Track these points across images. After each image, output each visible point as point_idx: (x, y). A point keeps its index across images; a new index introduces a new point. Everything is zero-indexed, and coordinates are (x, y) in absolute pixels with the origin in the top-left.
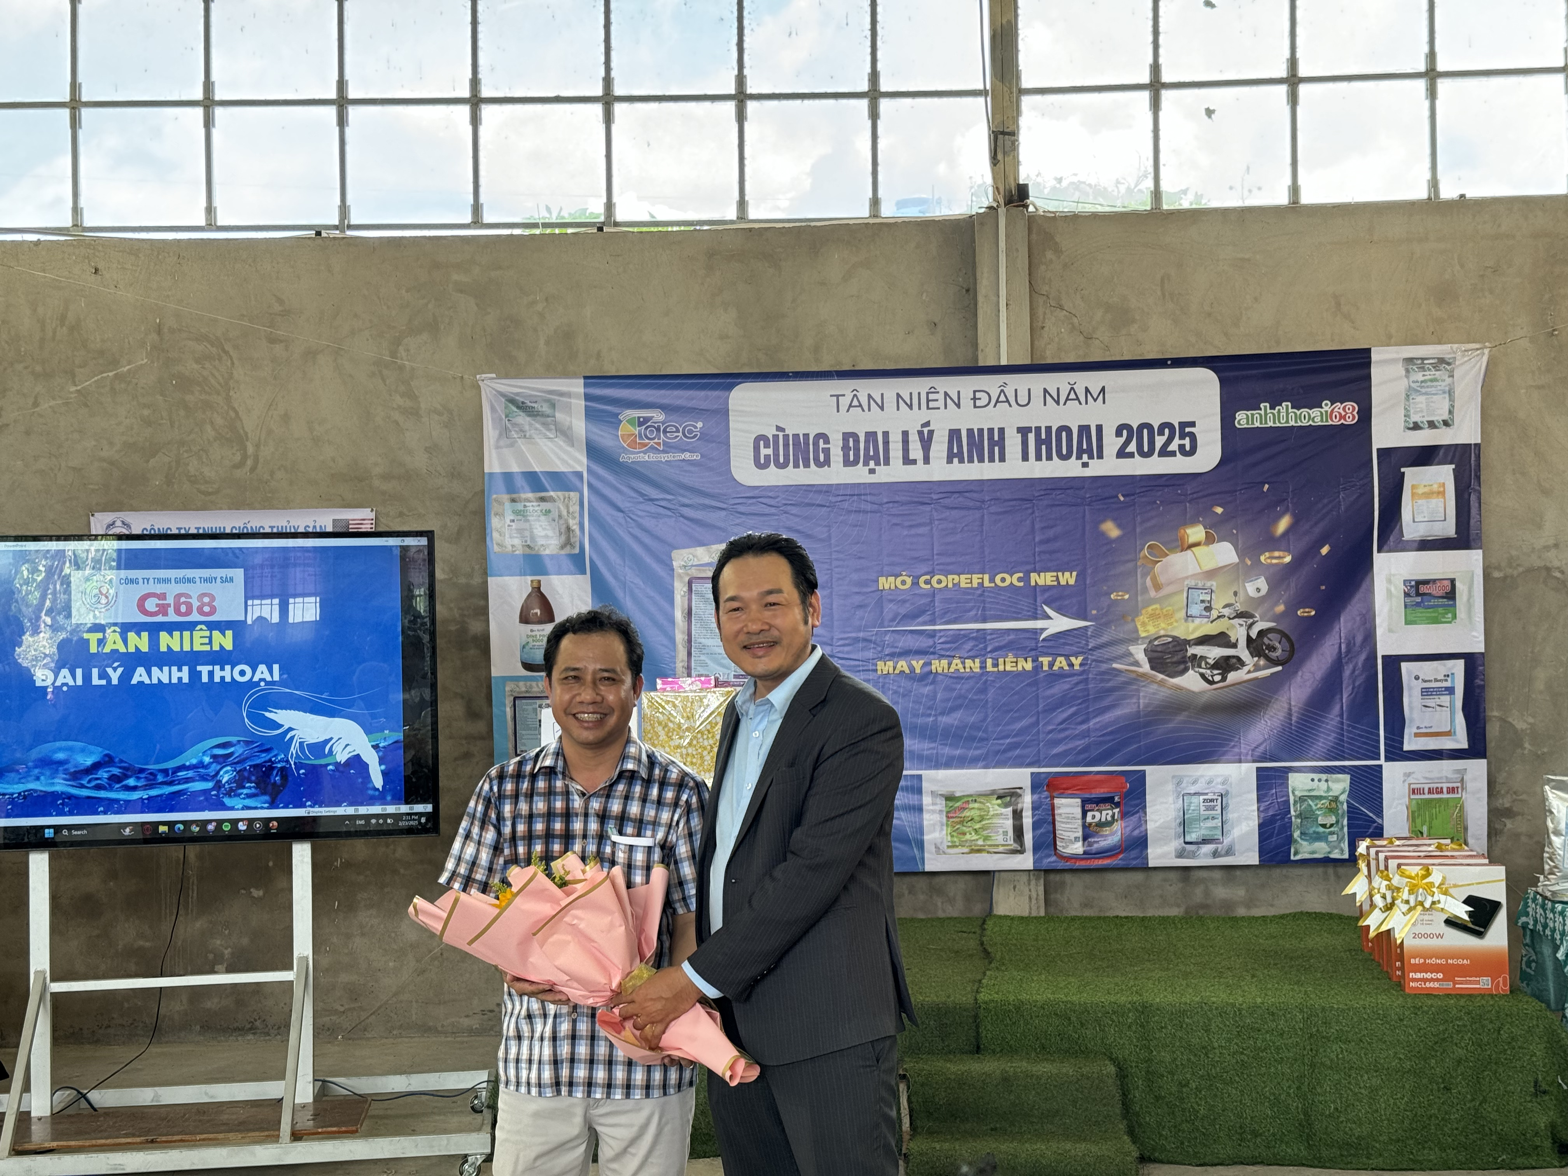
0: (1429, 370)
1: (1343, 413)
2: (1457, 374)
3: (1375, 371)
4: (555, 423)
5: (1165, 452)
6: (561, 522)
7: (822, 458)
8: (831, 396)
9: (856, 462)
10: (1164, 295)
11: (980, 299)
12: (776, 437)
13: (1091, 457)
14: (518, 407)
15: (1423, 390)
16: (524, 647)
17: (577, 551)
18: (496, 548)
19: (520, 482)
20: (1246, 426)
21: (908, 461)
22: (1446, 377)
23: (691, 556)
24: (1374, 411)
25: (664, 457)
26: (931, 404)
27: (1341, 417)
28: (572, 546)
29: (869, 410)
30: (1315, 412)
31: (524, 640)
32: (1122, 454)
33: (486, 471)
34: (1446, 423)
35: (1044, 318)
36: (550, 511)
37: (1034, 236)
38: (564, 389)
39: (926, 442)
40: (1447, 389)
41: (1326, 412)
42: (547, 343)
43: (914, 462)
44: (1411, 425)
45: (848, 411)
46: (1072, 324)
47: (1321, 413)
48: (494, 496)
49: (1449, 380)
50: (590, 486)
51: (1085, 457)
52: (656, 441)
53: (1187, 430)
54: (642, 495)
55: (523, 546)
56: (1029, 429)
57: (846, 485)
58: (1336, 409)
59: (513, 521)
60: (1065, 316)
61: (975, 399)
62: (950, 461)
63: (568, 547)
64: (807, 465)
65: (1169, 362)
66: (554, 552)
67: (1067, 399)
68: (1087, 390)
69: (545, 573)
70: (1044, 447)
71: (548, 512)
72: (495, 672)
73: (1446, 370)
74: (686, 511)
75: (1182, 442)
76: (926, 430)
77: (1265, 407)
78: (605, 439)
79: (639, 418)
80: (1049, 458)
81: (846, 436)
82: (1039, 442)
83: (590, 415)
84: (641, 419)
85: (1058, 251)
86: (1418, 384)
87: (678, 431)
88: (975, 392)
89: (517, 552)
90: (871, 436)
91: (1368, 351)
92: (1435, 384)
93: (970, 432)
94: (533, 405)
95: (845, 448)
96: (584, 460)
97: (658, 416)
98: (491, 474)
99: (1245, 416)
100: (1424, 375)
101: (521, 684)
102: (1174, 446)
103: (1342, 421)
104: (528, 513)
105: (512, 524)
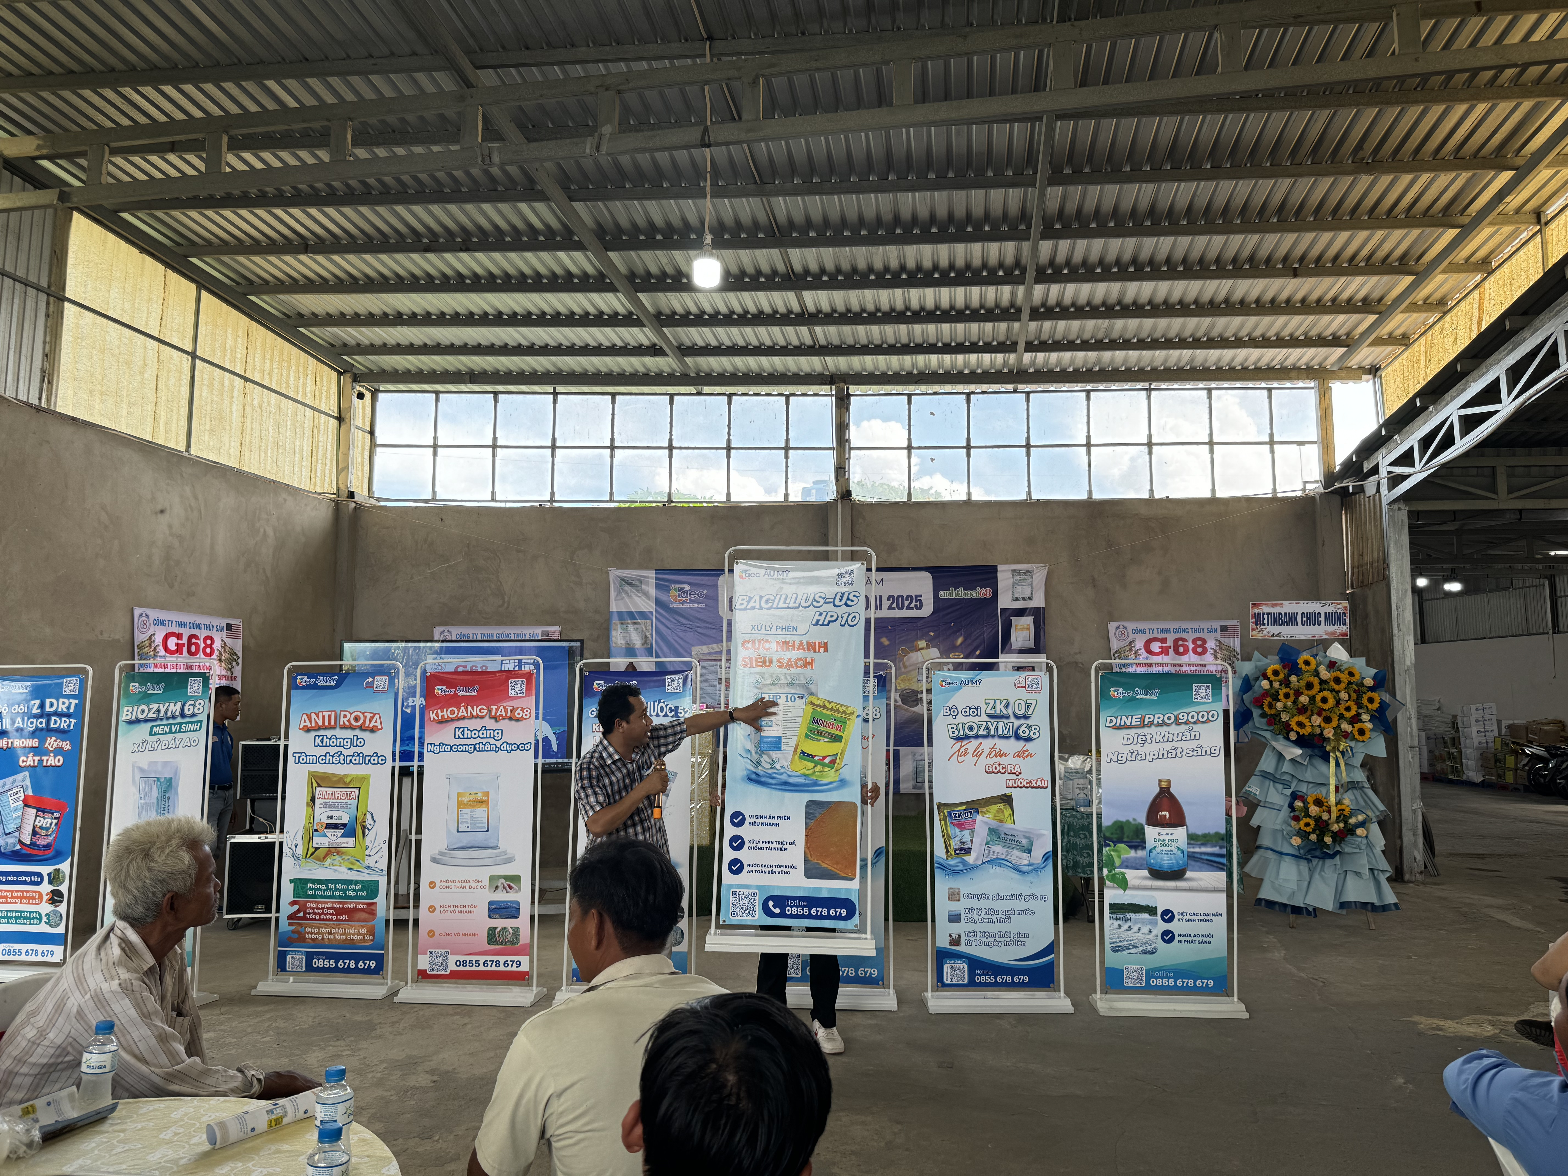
0: (1023, 575)
2: (1034, 577)
3: (999, 575)
4: (642, 590)
5: (908, 608)
6: (643, 633)
10: (910, 539)
11: (830, 539)
13: (876, 609)
14: (625, 583)
17: (650, 646)
18: (614, 645)
19: (626, 616)
22: (1030, 578)
23: (700, 649)
24: (999, 592)
25: (689, 606)
28: (648, 645)
30: (973, 592)
32: (890, 608)
33: (610, 610)
34: (1030, 598)
37: (854, 512)
38: (646, 575)
40: (1030, 583)
42: (641, 556)
44: (1015, 599)
48: (614, 621)
49: (1031, 580)
50: (656, 617)
53: (918, 598)
54: (679, 622)
55: (626, 644)
63: (646, 645)
65: (910, 569)
66: (640, 647)
68: (875, 580)
69: (636, 655)
71: (637, 629)
73: (1030, 575)
74: (699, 630)
75: (916, 604)
78: (663, 597)
83: (657, 586)
85: (864, 518)
86: (1018, 581)
89: (623, 647)
91: (997, 566)
92: (1025, 581)
94: (632, 581)
96: (654, 606)
98: (612, 612)
100: (1020, 577)
102: (912, 605)
104: (628, 629)
105: (621, 634)
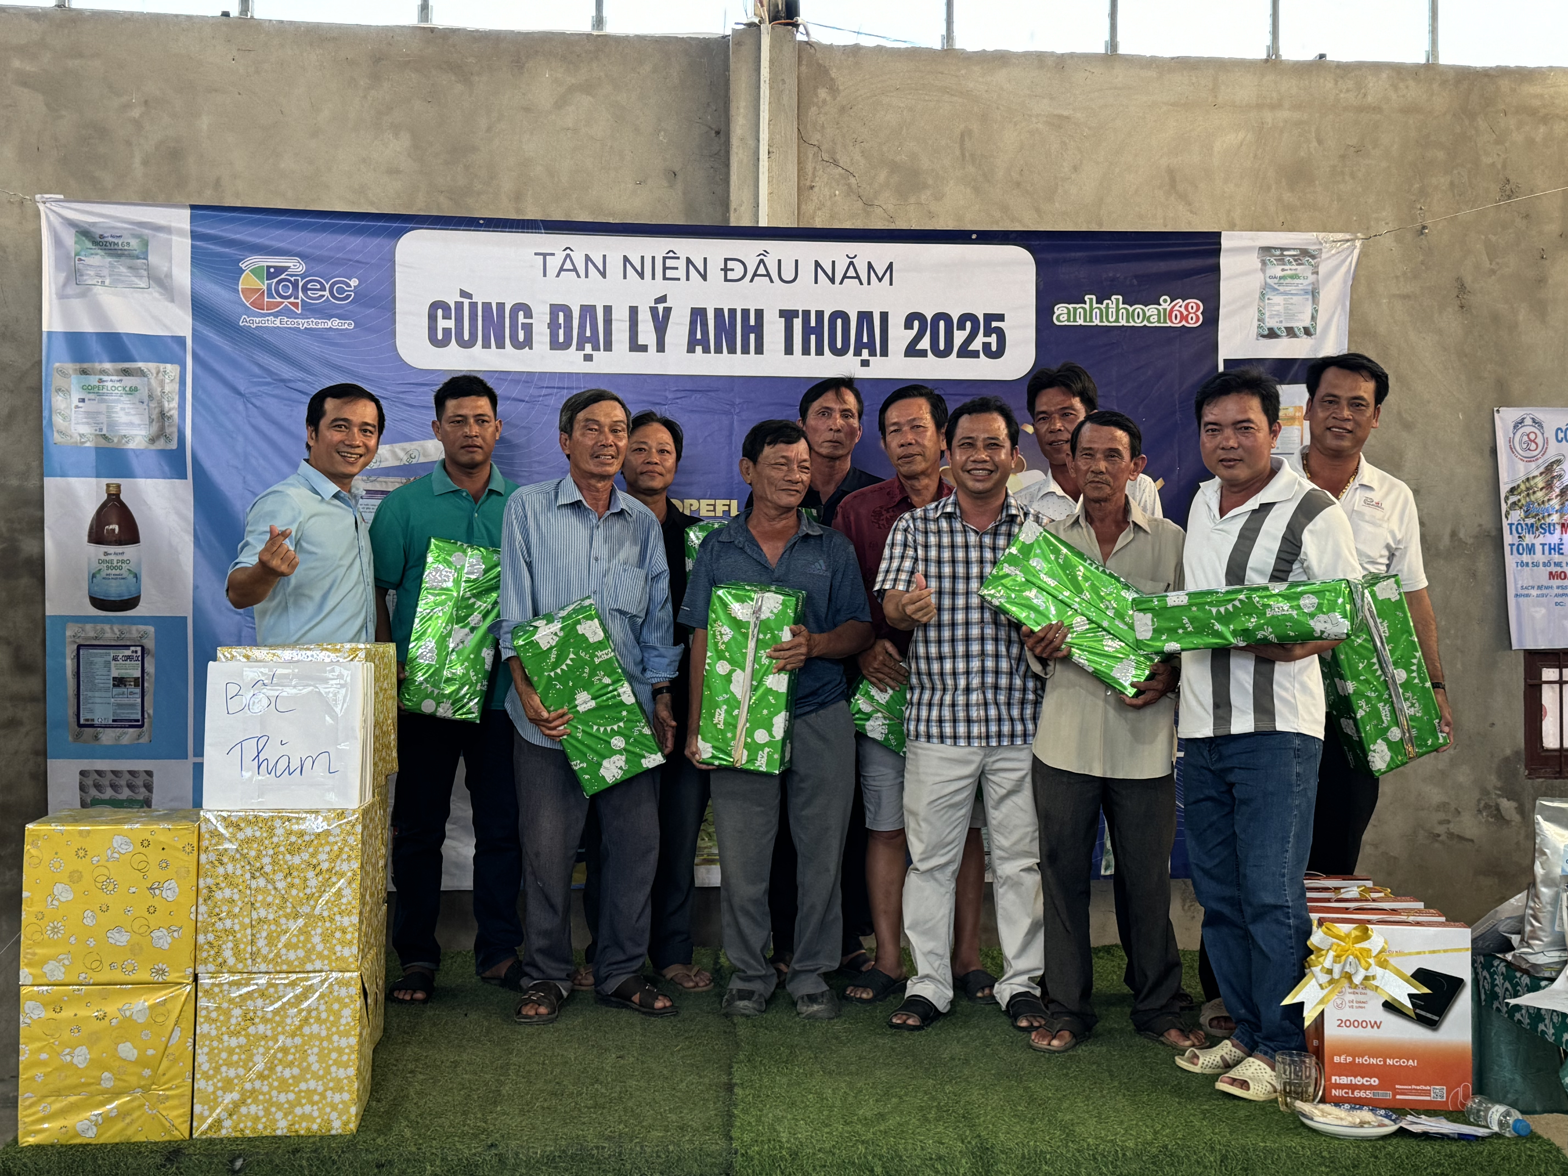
0: (1290, 263)
1: (1185, 313)
2: (1322, 270)
3: (1226, 262)
4: (148, 268)
5: (965, 352)
6: (152, 405)
7: (521, 336)
8: (536, 254)
9: (566, 345)
10: (963, 155)
11: (735, 141)
12: (459, 306)
13: (873, 353)
14: (95, 243)
15: (1281, 289)
16: (94, 576)
17: (174, 445)
18: (57, 438)
19: (95, 347)
20: (1066, 323)
21: (636, 346)
22: (1308, 273)
24: (1222, 311)
25: (303, 324)
26: (669, 273)
27: (1184, 318)
28: (168, 439)
29: (587, 276)
30: (1151, 310)
31: (95, 566)
32: (912, 351)
33: (45, 328)
34: (1307, 332)
35: (814, 176)
36: (136, 389)
37: (803, 68)
38: (162, 222)
39: (661, 324)
40: (1310, 288)
41: (1165, 310)
42: (145, 163)
43: (644, 348)
44: (1266, 332)
45: (558, 276)
46: (849, 185)
47: (1158, 310)
48: (57, 365)
49: (1312, 278)
50: (195, 356)
51: (865, 353)
52: (292, 300)
53: (994, 324)
54: (270, 373)
55: (97, 436)
56: (793, 314)
57: (553, 375)
58: (1177, 308)
59: (83, 400)
60: (840, 174)
61: (726, 270)
62: (691, 350)
63: (162, 440)
64: (501, 345)
65: (974, 236)
66: (142, 447)
67: (845, 277)
68: (870, 266)
69: (129, 474)
70: (813, 337)
71: (133, 390)
72: (50, 610)
73: (1310, 264)
75: (987, 340)
76: (661, 307)
77: (1091, 300)
78: (216, 293)
79: (269, 267)
80: (820, 352)
81: (555, 309)
82: (807, 331)
83: (198, 259)
84: (272, 270)
85: (834, 90)
86: (1276, 281)
87: (323, 288)
88: (726, 260)
89: (88, 444)
90: (588, 311)
91: (1218, 235)
92: (1296, 281)
93: (719, 312)
94: (116, 241)
95: (553, 326)
96: (189, 320)
97: (295, 266)
98: (50, 334)
99: (1066, 311)
100: (1283, 270)
101: (88, 627)
102: (977, 345)
103: (1184, 323)
104: (105, 391)
105: (81, 404)
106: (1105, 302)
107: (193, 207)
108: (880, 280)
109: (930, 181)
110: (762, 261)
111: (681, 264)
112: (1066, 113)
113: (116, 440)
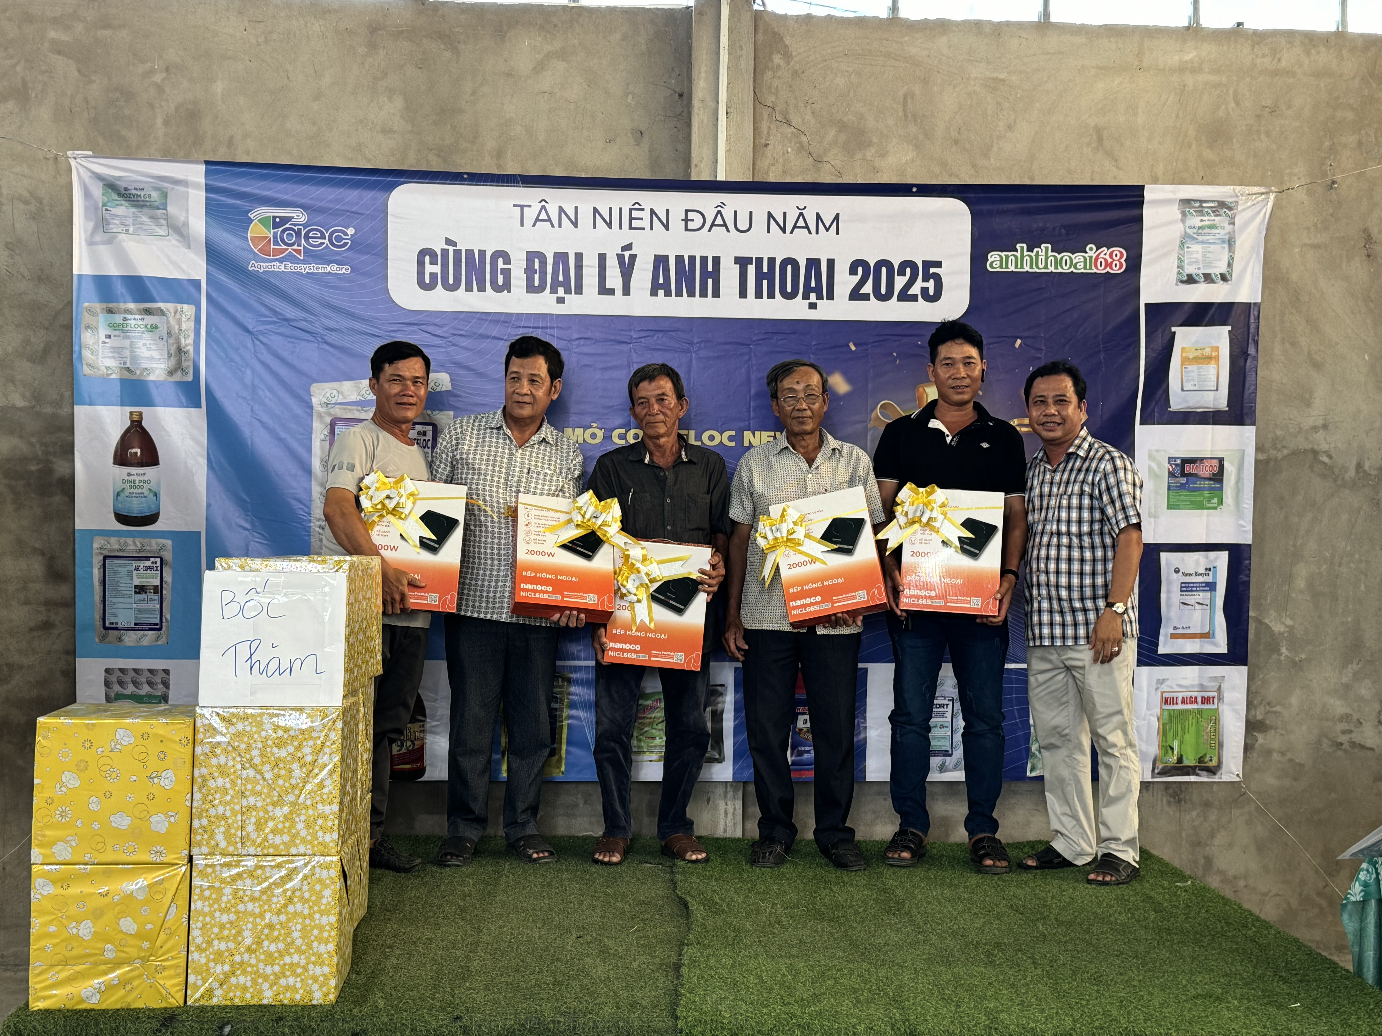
0: (1208, 214)
1: (1110, 260)
2: (1237, 221)
3: (1148, 213)
4: (167, 217)
5: (904, 296)
6: (171, 341)
7: (500, 282)
8: (514, 206)
9: (541, 289)
10: (906, 116)
11: (696, 103)
12: (445, 252)
13: (820, 297)
14: (120, 195)
15: (1200, 238)
16: (118, 494)
17: (190, 378)
18: (86, 370)
19: (120, 288)
20: (999, 270)
21: (604, 290)
22: (1226, 224)
23: (335, 392)
24: (1144, 259)
25: (305, 269)
26: (635, 224)
27: (1108, 265)
28: (184, 372)
29: (560, 226)
30: (1078, 258)
31: (120, 486)
32: (856, 295)
33: (75, 272)
34: (1224, 278)
35: (769, 134)
36: (156, 327)
37: (760, 36)
38: (180, 176)
39: (627, 269)
40: (1227, 237)
41: (1091, 257)
42: (166, 123)
43: (611, 292)
44: (1185, 278)
45: (534, 225)
46: (801, 143)
47: (1085, 258)
48: (86, 304)
49: (1229, 228)
50: (209, 297)
51: (813, 296)
52: (295, 247)
53: (932, 270)
54: (275, 313)
55: (121, 368)
56: (748, 260)
57: (529, 316)
58: (1102, 255)
59: (109, 337)
60: (792, 133)
61: (686, 220)
62: (654, 293)
63: (179, 373)
64: (482, 289)
65: (914, 189)
66: (161, 379)
67: (795, 227)
68: (818, 217)
69: (149, 403)
70: (765, 282)
71: (154, 328)
72: (80, 524)
73: (1227, 215)
74: (333, 338)
75: (925, 285)
76: (627, 254)
77: (1022, 248)
78: (229, 240)
79: (275, 217)
80: (771, 295)
81: (531, 256)
82: (760, 276)
83: (212, 210)
84: (278, 220)
85: (787, 56)
86: (1195, 231)
87: (323, 237)
88: (687, 211)
89: (113, 376)
90: (561, 257)
91: (1142, 188)
92: (1213, 231)
93: (679, 259)
94: (138, 193)
95: (529, 271)
96: (204, 264)
97: (299, 216)
98: (80, 276)
99: (998, 258)
100: (1202, 221)
101: (113, 540)
102: (915, 289)
103: (1108, 269)
104: (129, 328)
105: (107, 340)
106: (1036, 250)
107: (207, 163)
108: (827, 230)
109: (875, 140)
110: (719, 212)
111: (646, 215)
112: (1002, 76)
113: (138, 372)
